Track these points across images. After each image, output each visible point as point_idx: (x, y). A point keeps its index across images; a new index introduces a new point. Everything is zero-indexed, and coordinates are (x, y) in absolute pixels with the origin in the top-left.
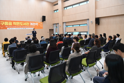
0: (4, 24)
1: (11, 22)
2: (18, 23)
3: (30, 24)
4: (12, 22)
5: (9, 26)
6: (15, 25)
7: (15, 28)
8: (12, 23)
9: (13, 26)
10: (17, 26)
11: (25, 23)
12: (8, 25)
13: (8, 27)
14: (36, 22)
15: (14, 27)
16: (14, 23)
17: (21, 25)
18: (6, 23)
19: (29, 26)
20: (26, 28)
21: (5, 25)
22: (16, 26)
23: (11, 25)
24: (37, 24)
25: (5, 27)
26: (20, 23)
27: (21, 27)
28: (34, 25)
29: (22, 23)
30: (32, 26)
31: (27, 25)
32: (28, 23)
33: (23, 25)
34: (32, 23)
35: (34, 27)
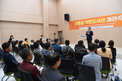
0: (77, 24)
1: (83, 21)
2: (90, 21)
5: (81, 26)
6: (87, 24)
8: (84, 22)
11: (100, 20)
14: (120, 15)
15: (85, 26)
16: (86, 21)
17: (94, 23)
18: (79, 23)
19: (106, 23)
20: (101, 27)
23: (83, 24)
25: (77, 27)
26: (93, 20)
27: (93, 25)
28: (115, 20)
29: (95, 20)
30: (110, 22)
31: (102, 22)
32: (104, 18)
33: (97, 22)
34: (111, 17)
35: (114, 23)
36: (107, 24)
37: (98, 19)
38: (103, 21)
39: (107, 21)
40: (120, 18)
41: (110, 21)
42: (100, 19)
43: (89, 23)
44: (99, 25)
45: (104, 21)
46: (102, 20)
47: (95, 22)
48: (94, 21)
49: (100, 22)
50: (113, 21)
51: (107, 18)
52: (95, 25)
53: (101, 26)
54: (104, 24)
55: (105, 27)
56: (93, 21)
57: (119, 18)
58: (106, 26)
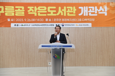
1: (23, 8)
2: (42, 10)
3: (79, 11)
4: (26, 5)
5: (16, 19)
6: (32, 16)
7: (31, 25)
8: (26, 10)
9: (28, 18)
10: (38, 17)
11: (64, 10)
12: (13, 15)
13: (12, 20)
14: (102, 5)
15: (29, 20)
16: (31, 8)
17: (52, 14)
18: (8, 11)
19: (77, 17)
20: (67, 25)
21: (6, 14)
22: (36, 19)
23: (23, 14)
24: (104, 10)
25: (4, 22)
26: (49, 8)
27: (50, 20)
28: (94, 13)
29: (55, 8)
30: (86, 17)
31: (68, 15)
32: (74, 7)
33: (58, 14)
34: (87, 7)
35: (93, 20)
36: (80, 20)
37: (60, 8)
38: (72, 13)
39: (80, 15)
40: (103, 10)
41: (85, 15)
42: (65, 7)
43: (39, 15)
44: (63, 20)
45: (74, 13)
46: (69, 11)
47: (54, 13)
48: (51, 9)
49: (65, 15)
50: (90, 14)
51: (80, 8)
52: (55, 20)
53: (67, 22)
54: (74, 20)
55: (76, 25)
56: (49, 11)
57: (101, 11)
58: (78, 24)
